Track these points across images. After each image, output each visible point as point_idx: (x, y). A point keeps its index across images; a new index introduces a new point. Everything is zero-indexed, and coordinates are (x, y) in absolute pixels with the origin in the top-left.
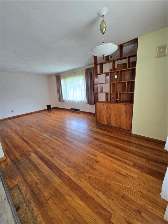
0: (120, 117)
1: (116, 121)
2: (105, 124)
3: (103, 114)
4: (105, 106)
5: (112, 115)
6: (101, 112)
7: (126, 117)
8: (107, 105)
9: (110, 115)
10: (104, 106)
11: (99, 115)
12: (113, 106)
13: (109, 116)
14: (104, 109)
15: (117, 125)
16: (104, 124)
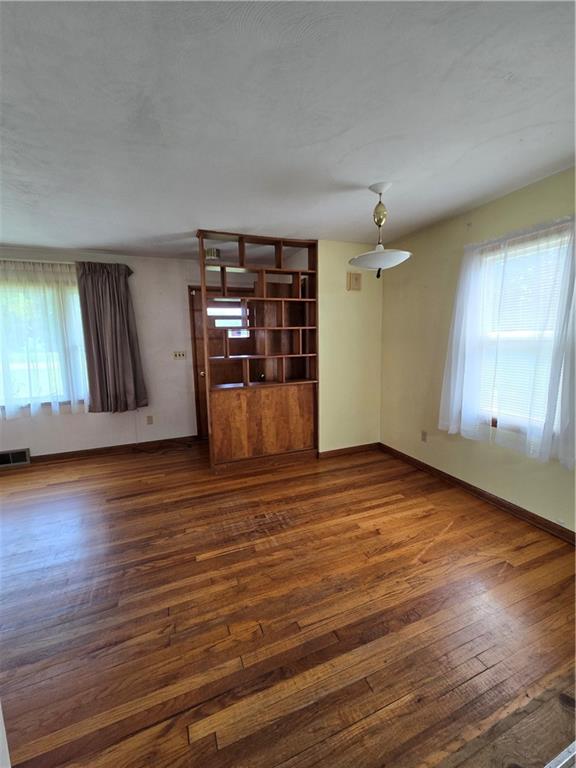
0: (287, 422)
1: (277, 434)
2: (247, 456)
3: (238, 425)
4: (243, 398)
5: (266, 422)
6: (231, 419)
7: (302, 416)
8: (248, 395)
9: (259, 425)
10: (239, 399)
11: (224, 434)
12: (267, 396)
13: (256, 428)
14: (240, 407)
15: (281, 447)
16: (242, 457)
